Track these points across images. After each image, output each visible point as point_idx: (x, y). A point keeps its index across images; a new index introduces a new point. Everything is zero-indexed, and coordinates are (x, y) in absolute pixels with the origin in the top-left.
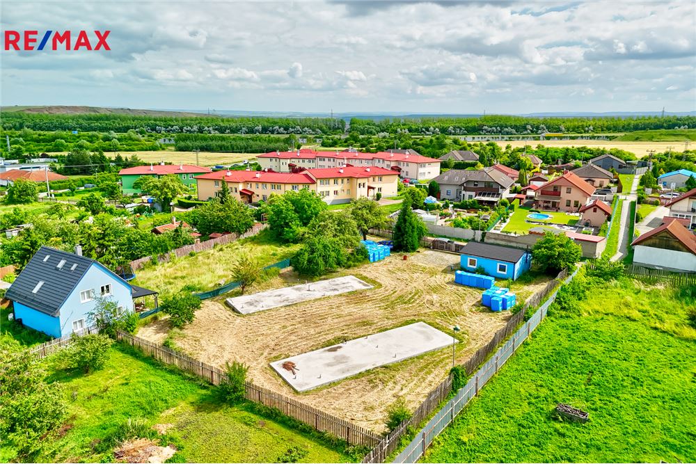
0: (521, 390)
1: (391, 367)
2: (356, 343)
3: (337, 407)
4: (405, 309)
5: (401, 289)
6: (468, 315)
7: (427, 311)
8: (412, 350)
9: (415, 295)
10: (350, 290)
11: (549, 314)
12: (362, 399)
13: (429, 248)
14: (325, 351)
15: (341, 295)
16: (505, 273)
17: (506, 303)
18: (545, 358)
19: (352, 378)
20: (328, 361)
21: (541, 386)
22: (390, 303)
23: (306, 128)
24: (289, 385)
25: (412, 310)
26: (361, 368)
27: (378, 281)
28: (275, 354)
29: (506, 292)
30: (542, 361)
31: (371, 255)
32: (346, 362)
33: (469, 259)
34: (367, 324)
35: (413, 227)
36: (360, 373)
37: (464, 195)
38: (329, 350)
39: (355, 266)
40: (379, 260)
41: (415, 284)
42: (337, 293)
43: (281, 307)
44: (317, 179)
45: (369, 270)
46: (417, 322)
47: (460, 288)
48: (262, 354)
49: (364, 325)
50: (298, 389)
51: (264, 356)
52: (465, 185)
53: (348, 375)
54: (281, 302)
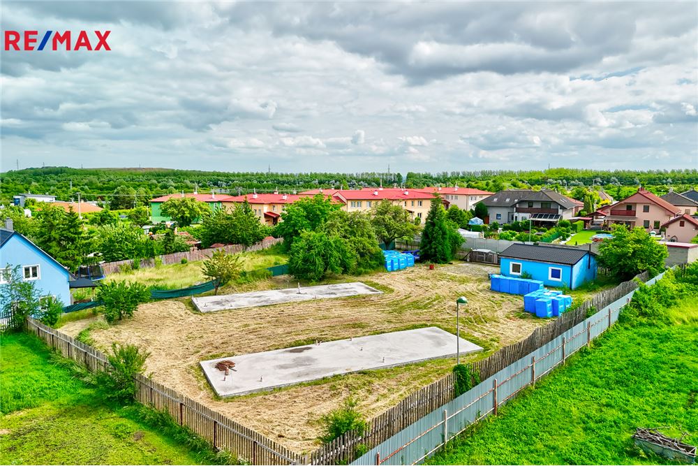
0: (573, 409)
1: (372, 372)
2: (333, 345)
3: (265, 418)
4: (417, 314)
5: (417, 294)
6: (502, 321)
7: (447, 316)
8: (411, 355)
9: (434, 301)
10: (352, 294)
11: (622, 319)
12: (309, 410)
13: (466, 261)
14: (287, 351)
15: (337, 299)
16: (560, 280)
17: (558, 307)
18: (615, 370)
19: (309, 384)
20: (282, 363)
21: (608, 405)
22: (398, 308)
23: (362, 182)
24: (212, 389)
25: (425, 314)
26: (328, 372)
27: (391, 287)
28: (214, 353)
29: (558, 294)
30: (611, 375)
31: (389, 262)
32: (309, 365)
33: (511, 263)
34: (359, 327)
35: (444, 233)
36: (324, 378)
37: (516, 217)
38: (291, 351)
39: (366, 273)
40: (399, 270)
41: (437, 291)
42: (333, 296)
43: (255, 307)
44: (348, 200)
45: (383, 279)
46: (430, 326)
47: (497, 296)
48: (198, 352)
49: (353, 328)
50: (221, 393)
51: (200, 354)
52: (517, 206)
53: (304, 379)
54: (257, 302)
